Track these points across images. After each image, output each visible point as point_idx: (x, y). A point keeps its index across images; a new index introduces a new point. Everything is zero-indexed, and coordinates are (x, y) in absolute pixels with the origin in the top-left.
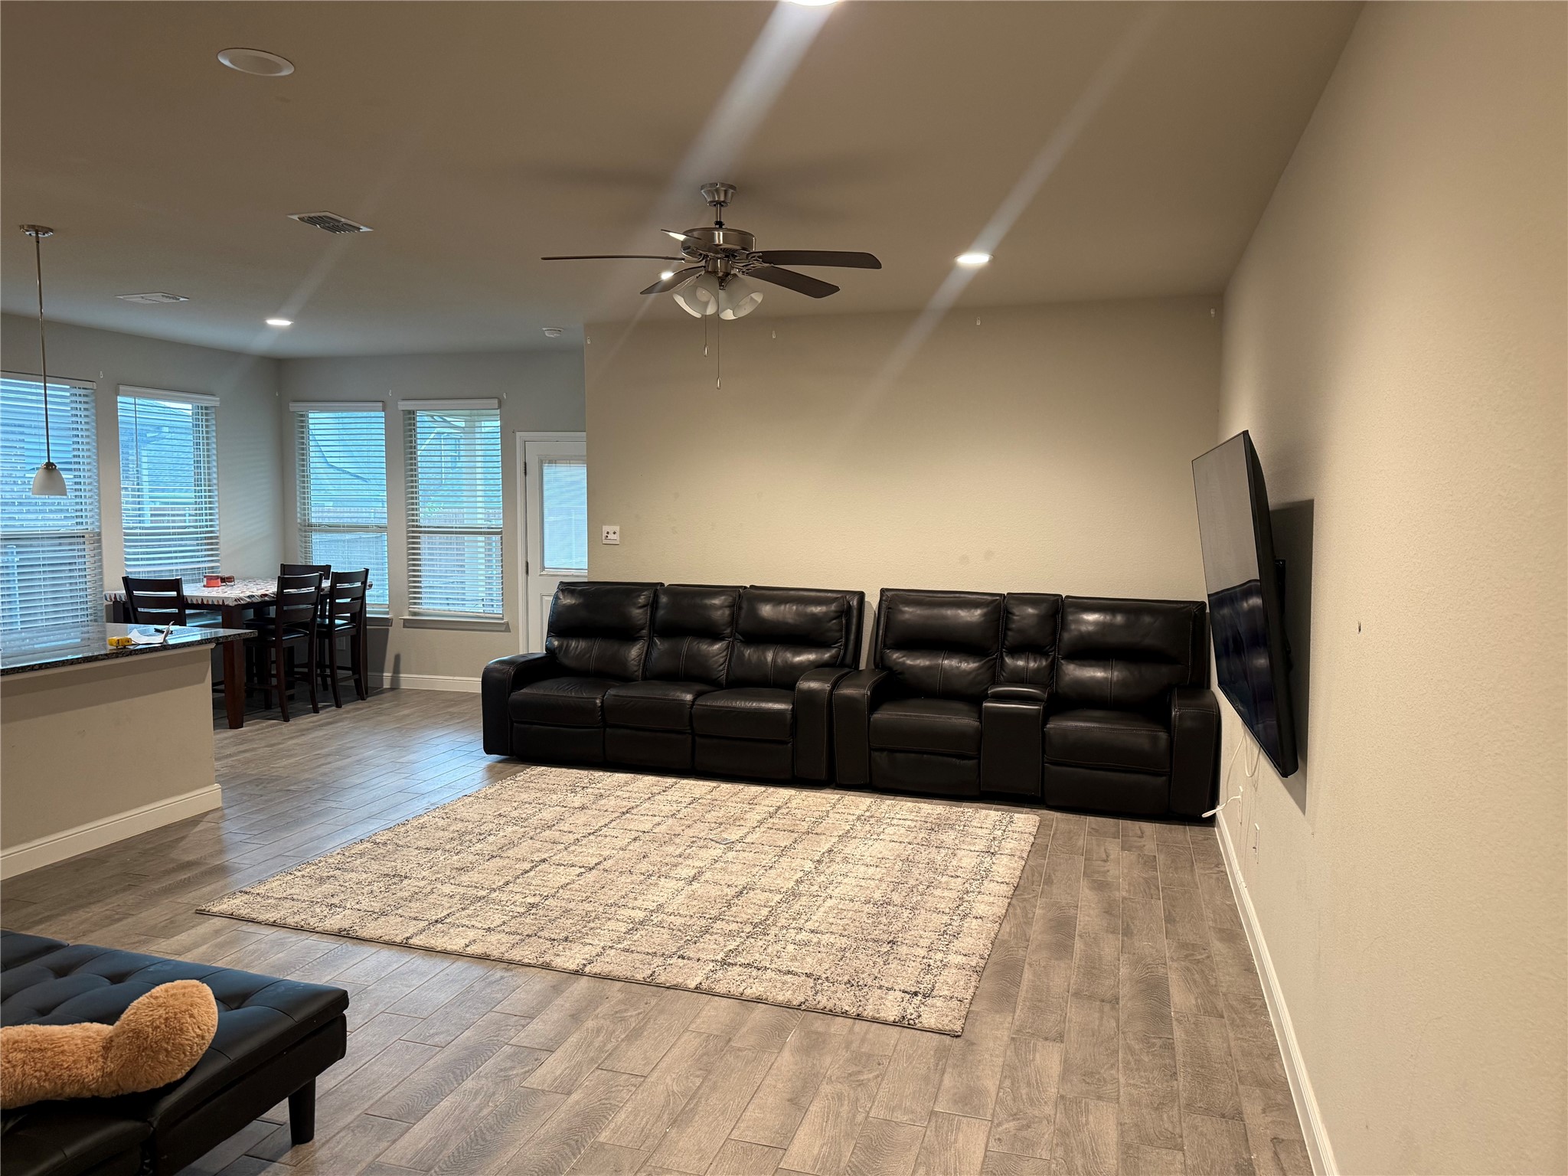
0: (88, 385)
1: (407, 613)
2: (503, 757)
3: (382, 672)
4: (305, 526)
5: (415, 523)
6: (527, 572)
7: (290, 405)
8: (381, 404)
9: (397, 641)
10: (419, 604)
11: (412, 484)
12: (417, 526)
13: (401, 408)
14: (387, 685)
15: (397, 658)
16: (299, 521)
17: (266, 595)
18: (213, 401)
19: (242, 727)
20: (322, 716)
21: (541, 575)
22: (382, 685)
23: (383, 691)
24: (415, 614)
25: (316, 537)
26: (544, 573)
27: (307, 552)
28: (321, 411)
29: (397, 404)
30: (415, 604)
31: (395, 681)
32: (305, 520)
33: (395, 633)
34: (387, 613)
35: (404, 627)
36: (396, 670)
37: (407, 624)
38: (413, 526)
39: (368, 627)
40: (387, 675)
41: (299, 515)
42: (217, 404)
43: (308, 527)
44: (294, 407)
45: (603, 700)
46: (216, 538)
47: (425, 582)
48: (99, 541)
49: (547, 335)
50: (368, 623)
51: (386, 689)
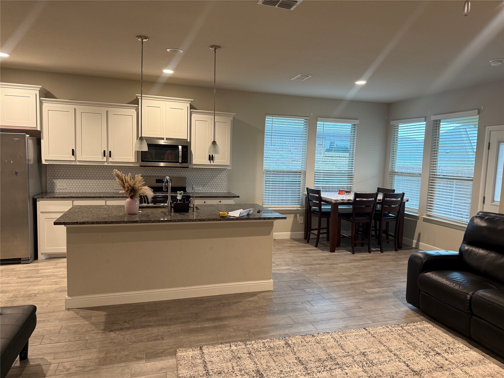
0: (307, 118)
1: (425, 215)
2: (414, 307)
3: (413, 240)
4: (392, 172)
5: (434, 173)
6: (484, 202)
7: (391, 122)
8: (424, 118)
9: (420, 227)
10: (431, 211)
11: (434, 155)
12: (435, 175)
13: (432, 119)
14: (414, 246)
15: (419, 235)
16: (390, 170)
17: (344, 200)
18: (357, 122)
19: (335, 252)
20: (372, 254)
21: (491, 205)
22: (412, 246)
23: (412, 248)
24: (429, 216)
25: (396, 177)
26: (493, 204)
27: (392, 184)
28: (404, 123)
29: (431, 118)
30: (430, 211)
31: (417, 244)
32: (392, 170)
33: (420, 223)
34: (417, 213)
35: (424, 221)
36: (418, 240)
37: (425, 220)
38: (433, 175)
39: (405, 217)
40: (415, 241)
41: (390, 168)
42: (358, 123)
43: (393, 173)
44: (392, 123)
45: (472, 297)
46: (353, 175)
47: (436, 201)
48: (305, 174)
49: (492, 65)
50: (405, 215)
51: (414, 247)
